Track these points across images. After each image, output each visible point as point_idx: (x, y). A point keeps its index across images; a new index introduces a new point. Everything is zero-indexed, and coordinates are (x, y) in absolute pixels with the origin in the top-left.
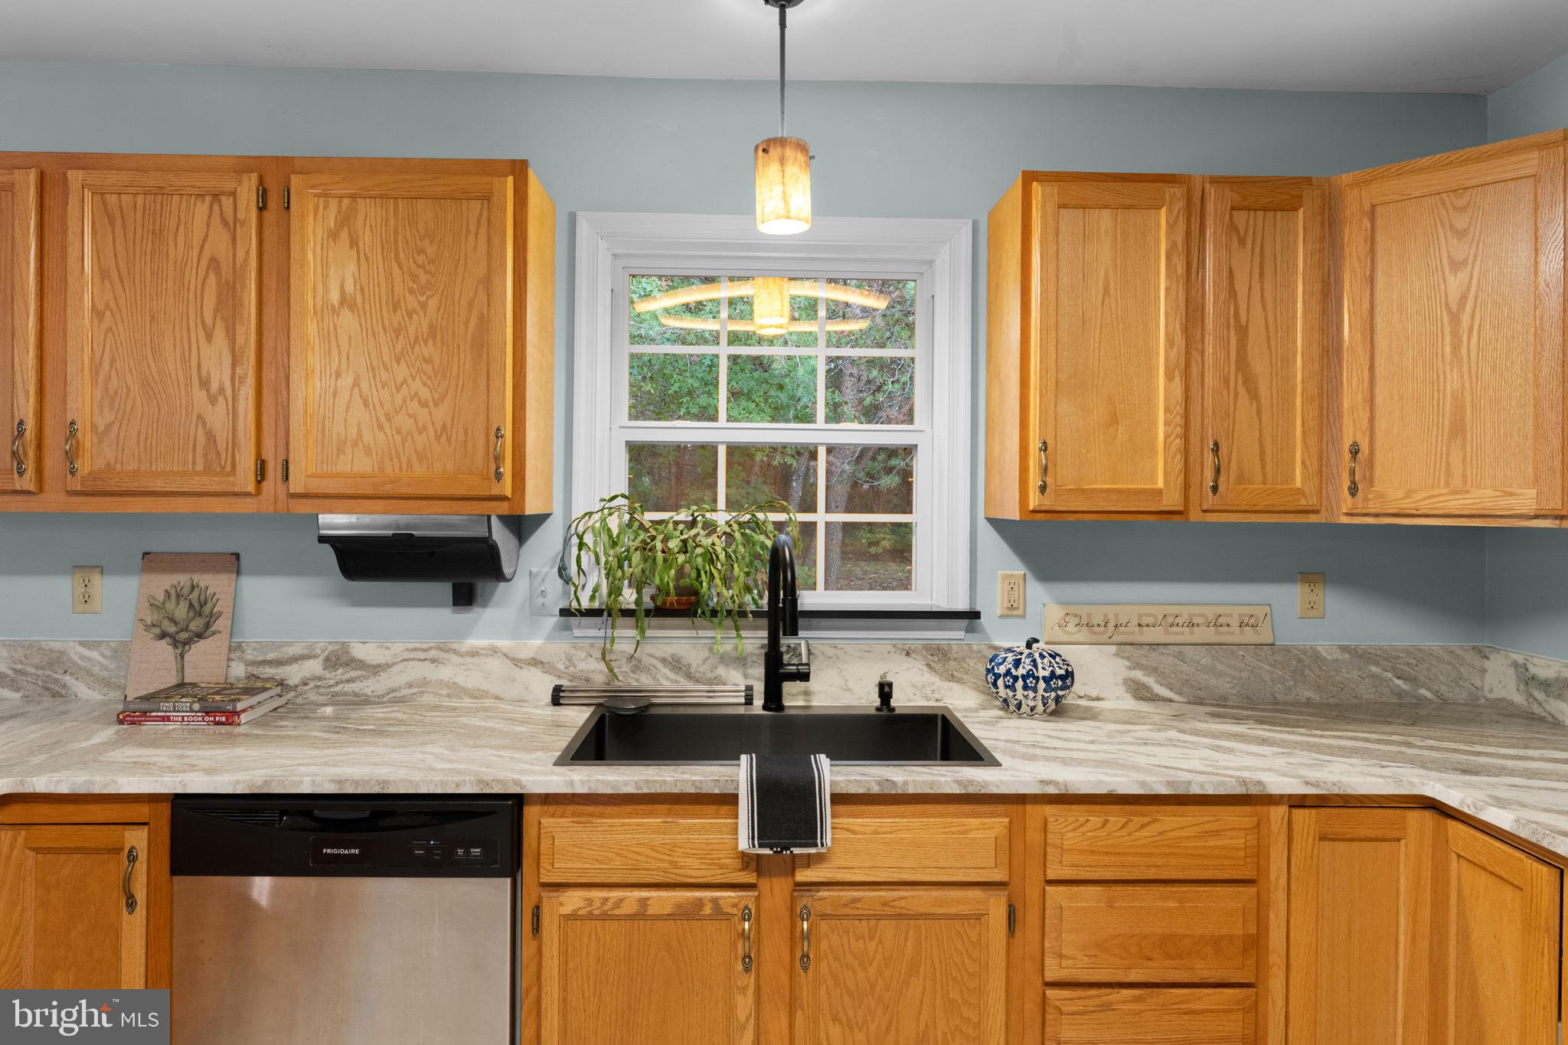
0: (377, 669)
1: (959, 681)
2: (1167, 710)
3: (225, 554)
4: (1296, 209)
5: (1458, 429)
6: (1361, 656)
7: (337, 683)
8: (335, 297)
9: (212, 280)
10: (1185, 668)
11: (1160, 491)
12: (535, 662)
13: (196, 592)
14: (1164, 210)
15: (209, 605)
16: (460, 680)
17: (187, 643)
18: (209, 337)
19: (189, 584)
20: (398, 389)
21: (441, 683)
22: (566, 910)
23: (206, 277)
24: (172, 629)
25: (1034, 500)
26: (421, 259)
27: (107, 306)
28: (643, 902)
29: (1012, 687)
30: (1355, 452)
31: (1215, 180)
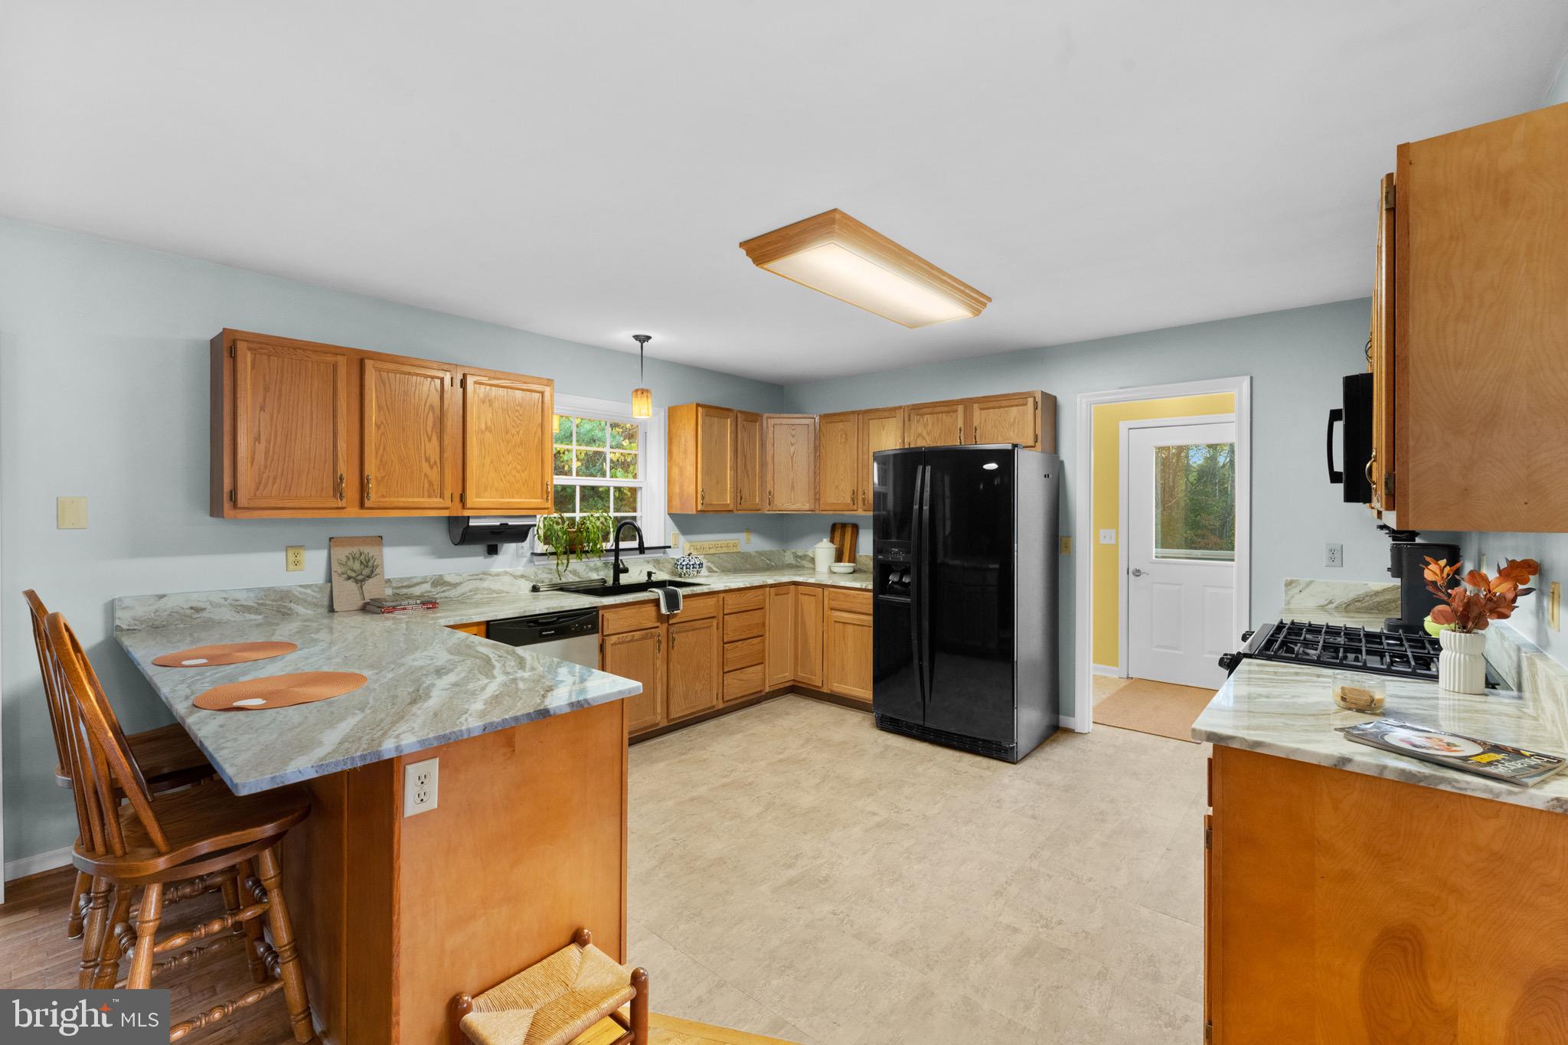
0: (455, 585)
1: (663, 571)
2: (717, 574)
3: (375, 537)
4: (756, 422)
5: (793, 487)
6: (760, 554)
7: (437, 594)
8: (483, 426)
9: (431, 415)
10: (721, 561)
11: (728, 504)
12: (522, 576)
13: (363, 556)
14: (729, 420)
15: (371, 562)
16: (492, 587)
17: (362, 581)
18: (430, 440)
19: (358, 553)
20: (508, 465)
21: (484, 589)
22: (612, 642)
23: (428, 414)
24: (353, 575)
25: (699, 508)
26: (517, 414)
27: (382, 423)
28: (633, 636)
29: (682, 568)
30: (770, 493)
31: (741, 412)
